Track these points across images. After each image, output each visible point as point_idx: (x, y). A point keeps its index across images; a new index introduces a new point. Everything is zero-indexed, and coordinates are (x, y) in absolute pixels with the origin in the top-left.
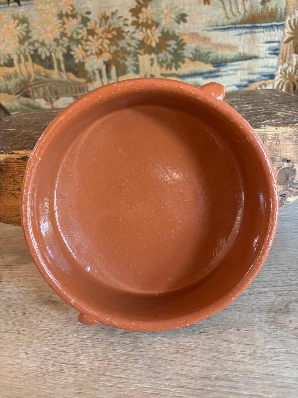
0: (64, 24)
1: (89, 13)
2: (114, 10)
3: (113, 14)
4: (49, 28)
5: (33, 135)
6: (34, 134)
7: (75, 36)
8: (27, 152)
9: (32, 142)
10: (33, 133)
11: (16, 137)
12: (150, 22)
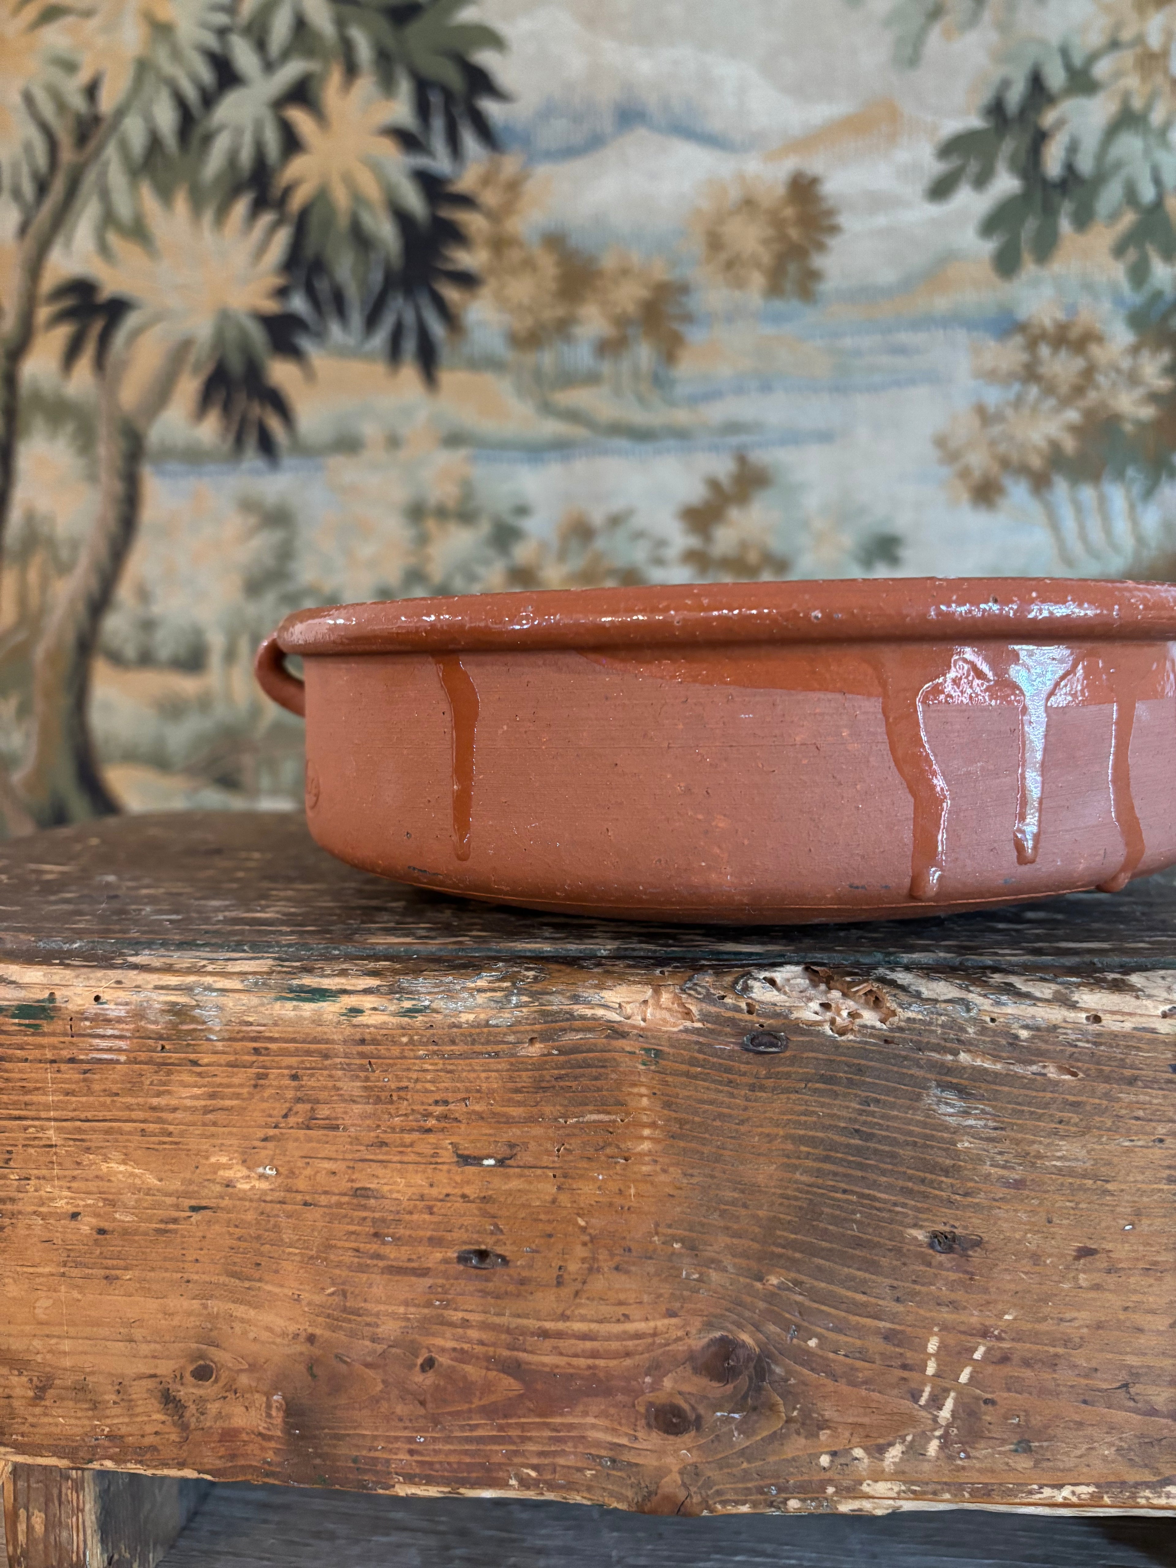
0: (423, 540)
1: (522, 510)
2: (617, 505)
3: (615, 521)
4: (367, 550)
5: (137, 900)
6: (148, 896)
7: (459, 584)
8: (58, 974)
9: (117, 927)
10: (144, 891)
11: (53, 898)
12: (753, 557)
